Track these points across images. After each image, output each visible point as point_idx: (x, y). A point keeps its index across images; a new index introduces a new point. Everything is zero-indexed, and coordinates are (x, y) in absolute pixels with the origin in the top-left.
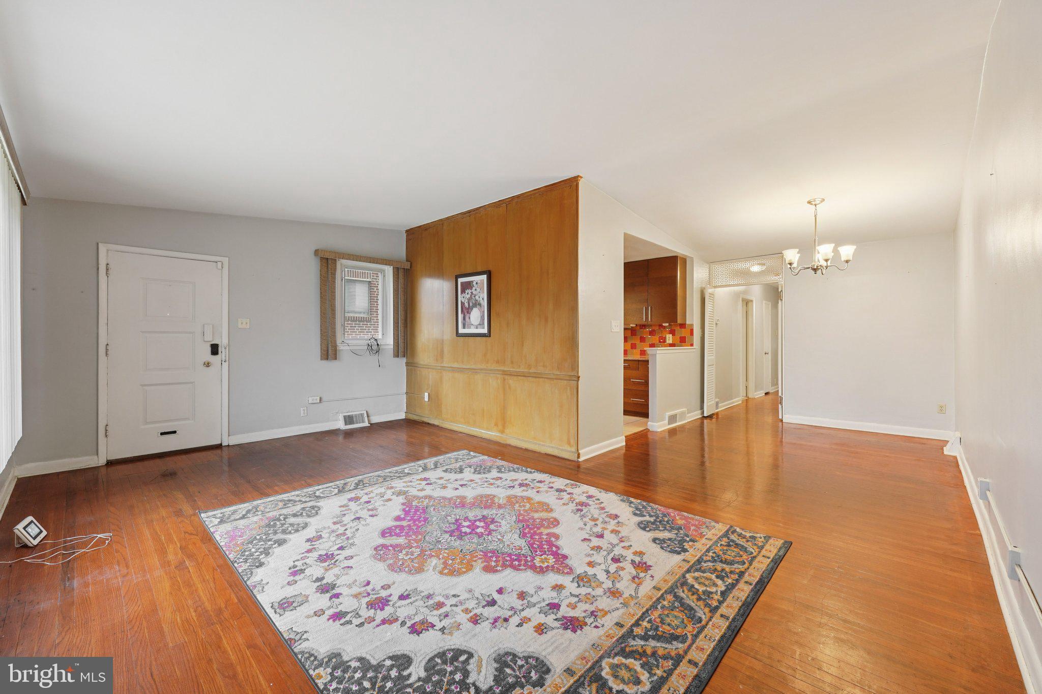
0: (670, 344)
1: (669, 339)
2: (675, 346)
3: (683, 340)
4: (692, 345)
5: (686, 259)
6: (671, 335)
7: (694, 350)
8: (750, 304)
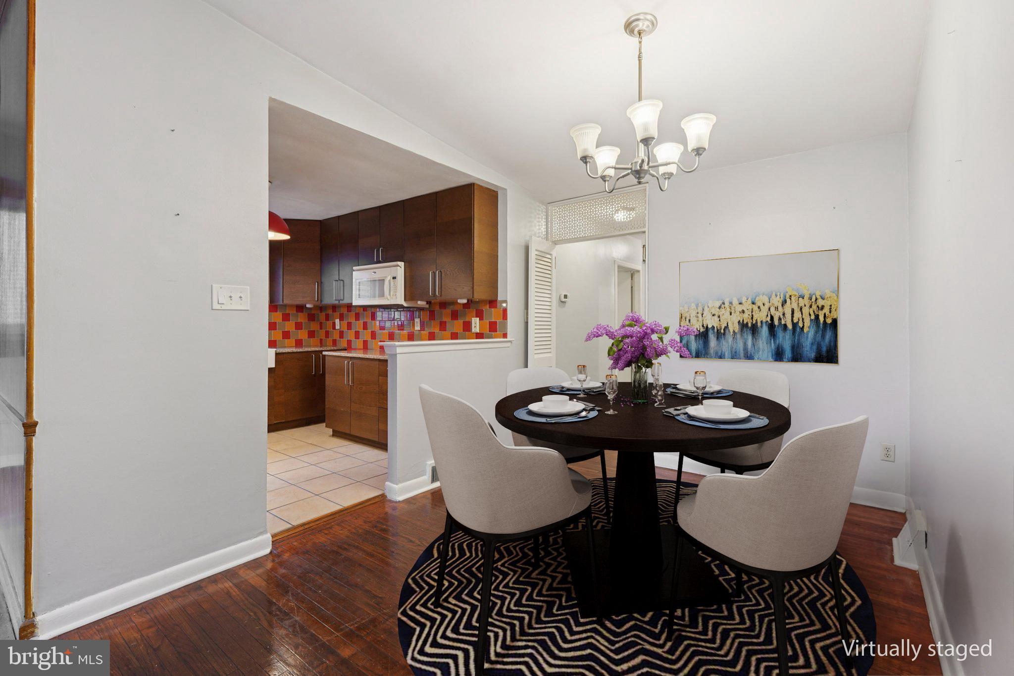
0: (477, 334)
1: (476, 325)
2: (483, 338)
3: (493, 327)
4: (505, 336)
5: (496, 193)
6: (478, 318)
7: (508, 344)
8: (636, 276)
